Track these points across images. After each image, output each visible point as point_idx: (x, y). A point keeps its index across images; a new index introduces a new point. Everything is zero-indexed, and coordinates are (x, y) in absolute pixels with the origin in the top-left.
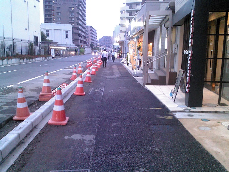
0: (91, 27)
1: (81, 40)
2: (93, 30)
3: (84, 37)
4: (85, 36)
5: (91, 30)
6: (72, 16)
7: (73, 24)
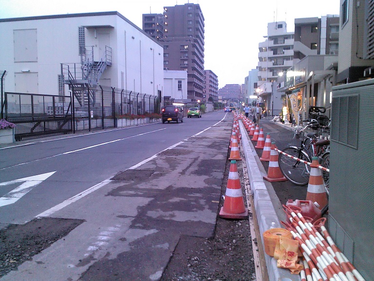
0: (211, 72)
1: (196, 92)
2: (213, 76)
3: (201, 88)
4: (201, 86)
5: (211, 76)
6: (185, 58)
7: (187, 70)
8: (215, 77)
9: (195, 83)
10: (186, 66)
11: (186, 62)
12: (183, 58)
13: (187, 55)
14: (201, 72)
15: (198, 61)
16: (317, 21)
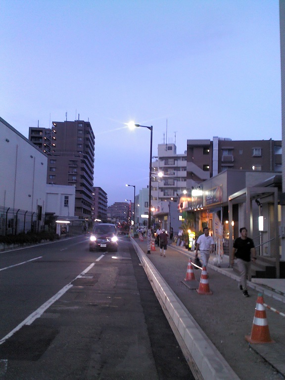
1: (84, 209)
3: (89, 205)
4: (90, 203)
5: (100, 194)
6: (74, 173)
7: (75, 185)
8: (104, 195)
9: (83, 199)
10: (74, 181)
11: (74, 178)
12: (71, 173)
13: (75, 170)
14: (90, 188)
15: (87, 178)
16: (209, 143)
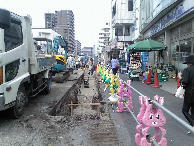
2: (79, 43)
6: (66, 35)
8: (80, 44)
14: (73, 41)
15: (72, 37)
